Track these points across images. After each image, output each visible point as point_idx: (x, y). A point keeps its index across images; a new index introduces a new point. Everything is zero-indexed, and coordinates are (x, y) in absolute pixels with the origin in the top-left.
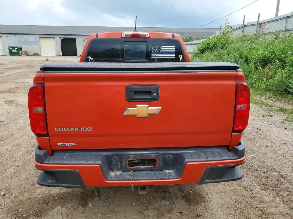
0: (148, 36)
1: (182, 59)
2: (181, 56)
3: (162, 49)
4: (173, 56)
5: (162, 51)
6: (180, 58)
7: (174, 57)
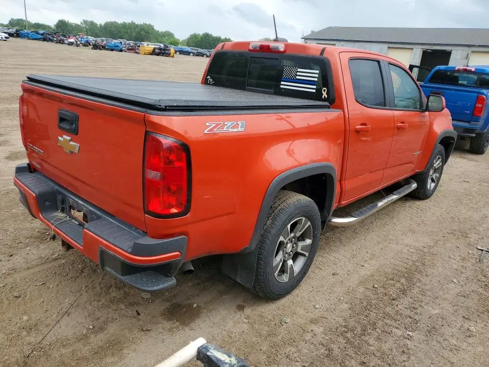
0: (282, 49)
1: (326, 96)
2: (324, 90)
3: (298, 74)
4: (312, 89)
5: (297, 77)
6: (322, 94)
7: (314, 91)
